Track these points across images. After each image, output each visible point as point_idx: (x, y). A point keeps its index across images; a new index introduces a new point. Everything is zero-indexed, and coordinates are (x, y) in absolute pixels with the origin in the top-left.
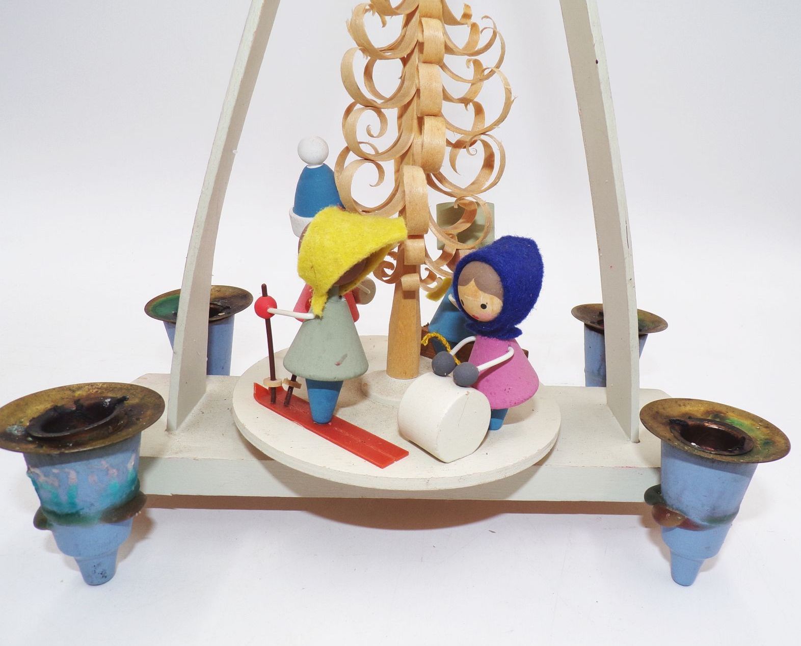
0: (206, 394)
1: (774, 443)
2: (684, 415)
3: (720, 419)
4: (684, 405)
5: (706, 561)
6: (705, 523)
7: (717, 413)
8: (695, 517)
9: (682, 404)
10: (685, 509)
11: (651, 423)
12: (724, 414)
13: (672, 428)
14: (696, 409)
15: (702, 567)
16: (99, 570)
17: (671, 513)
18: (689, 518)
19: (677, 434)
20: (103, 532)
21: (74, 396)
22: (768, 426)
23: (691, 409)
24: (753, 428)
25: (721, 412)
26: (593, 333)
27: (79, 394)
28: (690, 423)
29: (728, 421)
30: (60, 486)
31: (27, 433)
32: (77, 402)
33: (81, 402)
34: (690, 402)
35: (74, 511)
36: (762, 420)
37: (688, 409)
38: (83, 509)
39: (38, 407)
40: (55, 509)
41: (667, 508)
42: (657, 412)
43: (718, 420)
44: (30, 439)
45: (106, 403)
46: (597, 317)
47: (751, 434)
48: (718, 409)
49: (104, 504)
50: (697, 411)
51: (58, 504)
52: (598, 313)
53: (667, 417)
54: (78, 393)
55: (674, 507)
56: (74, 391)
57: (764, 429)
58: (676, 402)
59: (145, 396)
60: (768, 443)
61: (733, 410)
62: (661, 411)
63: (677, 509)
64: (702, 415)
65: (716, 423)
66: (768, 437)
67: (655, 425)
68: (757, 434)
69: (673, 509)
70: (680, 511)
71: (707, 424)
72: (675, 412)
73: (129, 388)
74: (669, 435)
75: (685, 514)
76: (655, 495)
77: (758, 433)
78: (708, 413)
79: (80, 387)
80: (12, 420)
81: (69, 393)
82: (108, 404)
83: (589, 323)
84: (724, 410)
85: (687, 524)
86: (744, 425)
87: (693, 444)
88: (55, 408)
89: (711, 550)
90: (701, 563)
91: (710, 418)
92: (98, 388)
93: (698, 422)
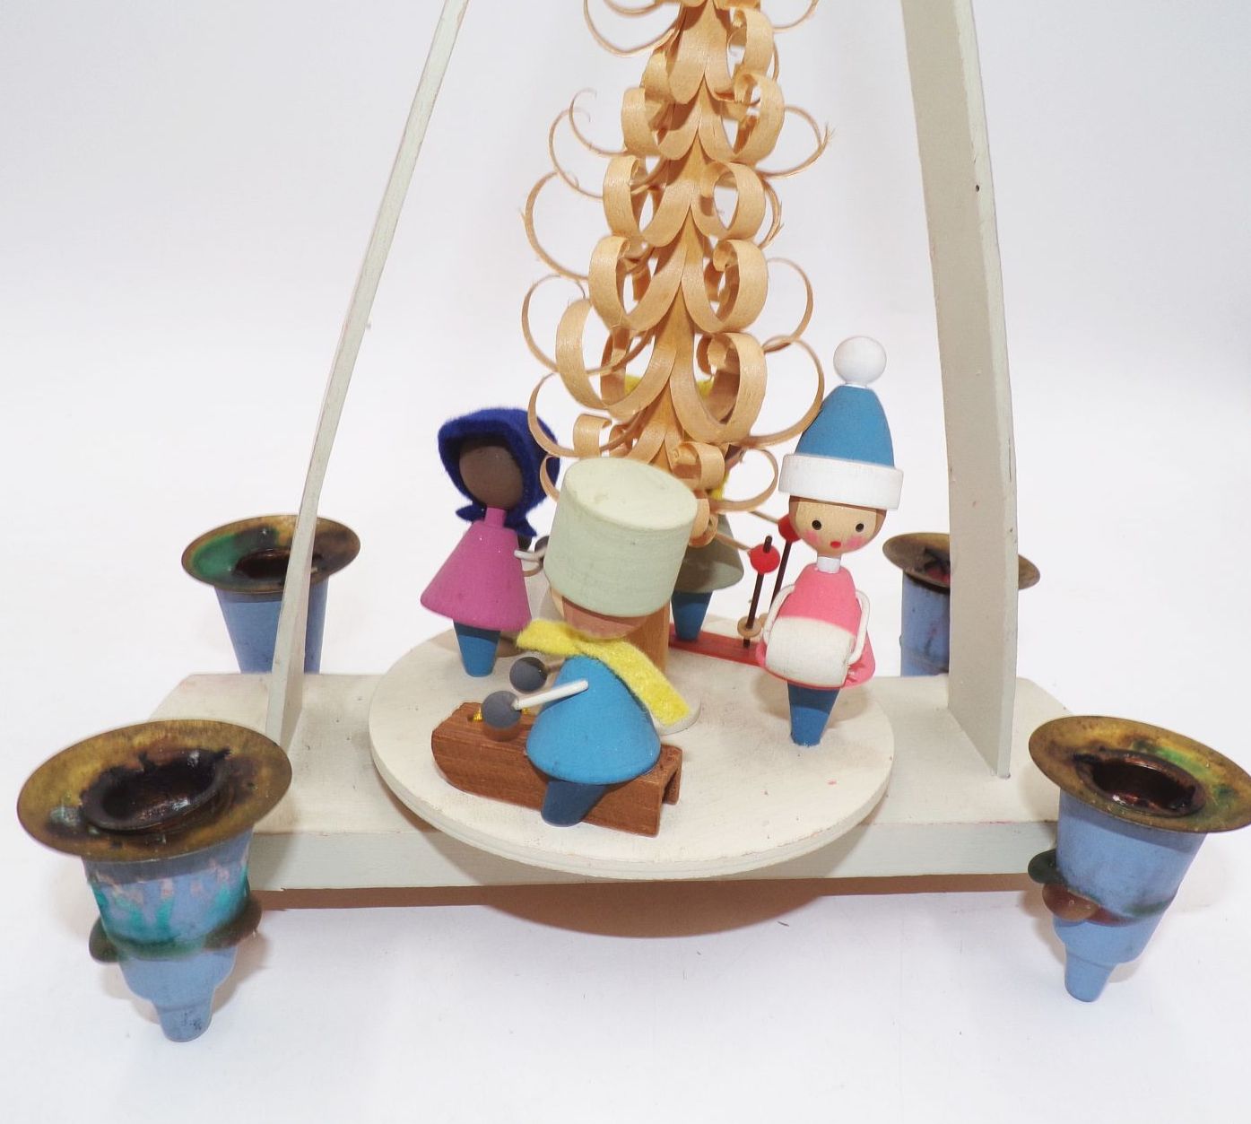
0: (303, 712)
1: (1236, 792)
2: (1094, 743)
3: (1149, 750)
4: (1091, 727)
5: (1120, 967)
6: (1125, 915)
7: (1143, 738)
8: (1113, 906)
9: (1087, 726)
10: (1098, 894)
11: (1047, 760)
12: (1154, 741)
13: (1079, 769)
14: (1108, 732)
15: (1113, 974)
16: (191, 1018)
17: (1076, 899)
18: (1104, 907)
19: (1089, 780)
20: (204, 962)
21: (132, 747)
22: (1222, 762)
23: (1101, 732)
24: (1201, 764)
25: (1147, 738)
26: (920, 589)
27: (140, 743)
28: (1104, 757)
29: (1160, 754)
30: (146, 903)
31: (86, 820)
32: (143, 755)
33: (149, 757)
34: (1100, 720)
35: (166, 938)
36: (1212, 753)
37: (1096, 733)
38: (180, 935)
39: (84, 770)
40: (134, 935)
41: (1069, 891)
42: (1053, 743)
43: (1144, 751)
44: (94, 831)
45: (193, 760)
46: (922, 558)
47: (1198, 776)
48: (1144, 732)
49: (207, 922)
50: (1111, 737)
51: (141, 929)
52: (923, 549)
53: (1068, 749)
54: (139, 740)
55: (1081, 890)
57: (1218, 769)
58: (1079, 722)
60: (1226, 791)
61: (1168, 734)
62: (1058, 739)
63: (1086, 893)
64: (1119, 743)
65: (1144, 757)
66: (1223, 782)
67: (1055, 766)
68: (1207, 776)
69: (1079, 892)
70: (1091, 896)
71: (1128, 760)
72: (1079, 739)
74: (1076, 783)
75: (1098, 900)
76: (1046, 869)
77: (1209, 773)
78: (1127, 739)
79: (139, 729)
80: (54, 797)
81: (121, 741)
82: (197, 762)
83: (913, 572)
84: (1152, 734)
85: (1101, 916)
86: (1184, 759)
87: (1116, 798)
88: (112, 771)
89: (1131, 951)
90: (1111, 969)
91: (1131, 748)
93: (1116, 756)
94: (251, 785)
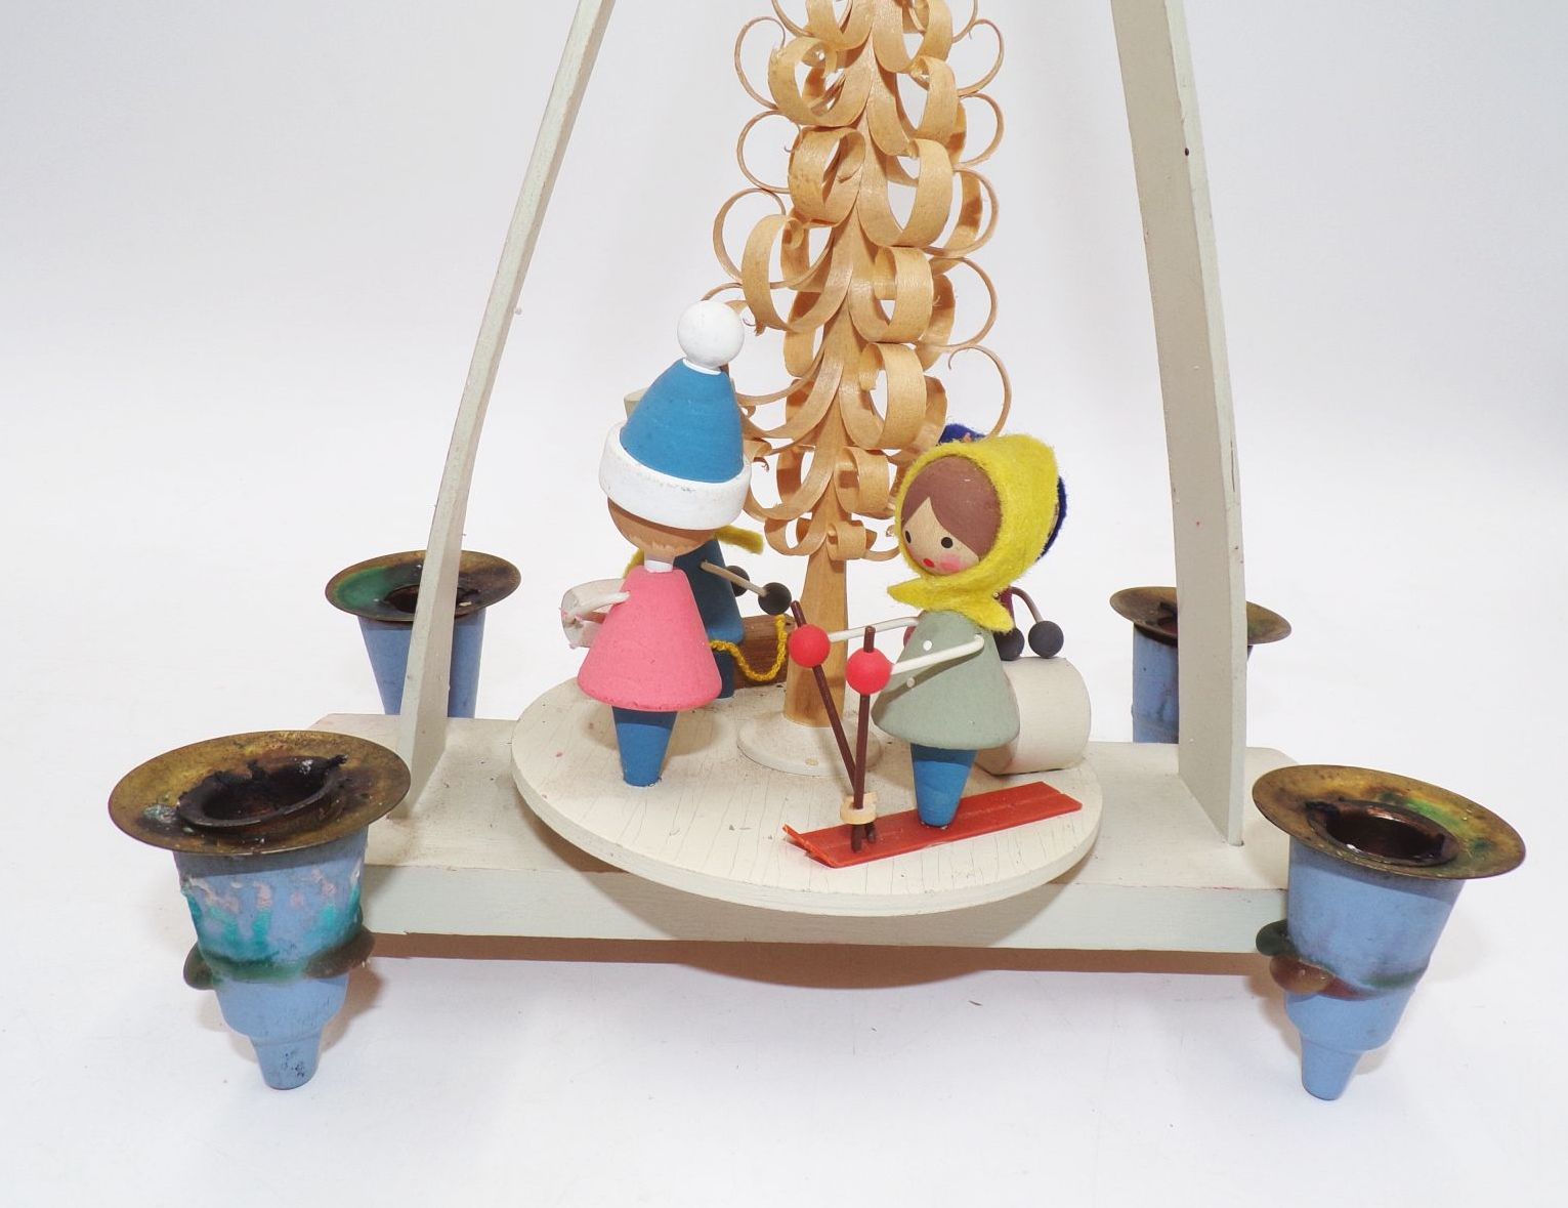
0: (445, 753)
1: (1495, 845)
2: (1332, 794)
3: (1397, 802)
4: (1331, 777)
5: (1367, 1056)
6: (1368, 987)
7: (1390, 791)
8: (1350, 976)
9: (1326, 776)
10: (1332, 962)
11: (1273, 808)
12: (1404, 793)
13: (1311, 819)
14: (1351, 783)
15: (1359, 1064)
16: (293, 1063)
17: (1306, 968)
18: (1340, 977)
19: (1320, 829)
20: (306, 995)
21: (243, 755)
22: (1483, 814)
23: (1342, 783)
24: (1457, 818)
25: (1396, 790)
26: (1151, 643)
27: (251, 752)
28: (1342, 808)
29: (1410, 806)
30: (241, 913)
31: (182, 820)
32: (253, 764)
33: (259, 765)
34: (1341, 771)
35: (262, 956)
36: (1471, 805)
37: (1336, 783)
38: (278, 953)
39: (187, 774)
40: (230, 953)
41: (1300, 961)
42: (1282, 790)
43: (1392, 804)
44: (189, 830)
45: (305, 767)
46: (1157, 613)
47: (1452, 830)
48: (1391, 784)
49: (311, 944)
50: (1355, 788)
51: (236, 944)
52: (1159, 604)
53: (1300, 798)
54: (249, 750)
55: (1313, 958)
56: (242, 747)
57: (1477, 822)
58: (1316, 772)
59: (368, 755)
60: (1482, 845)
61: (1419, 785)
62: (1290, 787)
63: (1320, 963)
64: (1363, 796)
65: (1389, 810)
66: (1481, 835)
67: (1281, 812)
68: (1463, 829)
69: (1311, 961)
70: (1326, 966)
71: (1371, 812)
72: (1315, 789)
73: (338, 741)
74: (1305, 830)
75: (1333, 971)
76: (1275, 939)
77: (1466, 827)
78: (1372, 791)
79: (252, 738)
80: (151, 797)
81: (233, 748)
82: (309, 768)
83: (1143, 624)
84: (1402, 786)
85: (1337, 989)
86: (1439, 812)
87: (1351, 847)
88: (217, 776)
89: (1378, 1034)
90: (1356, 1057)
91: (1376, 800)
92: (282, 741)
93: (1357, 808)
94: (365, 796)
